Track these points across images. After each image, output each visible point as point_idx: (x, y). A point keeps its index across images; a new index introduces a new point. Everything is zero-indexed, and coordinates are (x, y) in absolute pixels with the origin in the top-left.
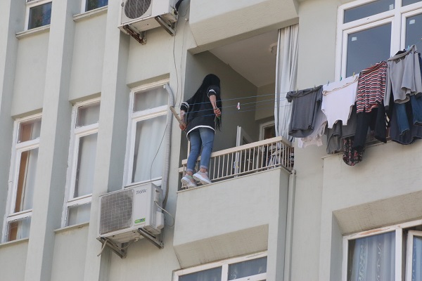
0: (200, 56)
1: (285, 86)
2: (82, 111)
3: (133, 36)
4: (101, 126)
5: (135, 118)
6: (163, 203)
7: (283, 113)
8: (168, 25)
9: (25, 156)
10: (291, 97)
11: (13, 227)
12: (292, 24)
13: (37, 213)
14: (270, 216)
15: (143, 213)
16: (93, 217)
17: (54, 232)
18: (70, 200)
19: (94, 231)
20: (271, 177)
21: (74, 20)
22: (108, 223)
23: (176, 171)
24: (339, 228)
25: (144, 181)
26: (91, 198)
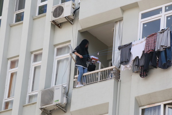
0: (83, 33)
3: (56, 25)
5: (56, 58)
6: (67, 94)
7: (116, 56)
8: (70, 21)
9: (12, 75)
10: (120, 48)
11: (7, 104)
13: (16, 98)
15: (58, 98)
16: (38, 100)
17: (23, 106)
18: (30, 93)
19: (38, 105)
20: (110, 83)
21: (33, 19)
22: (43, 102)
23: (72, 80)
24: (138, 104)
25: (59, 85)
26: (38, 92)
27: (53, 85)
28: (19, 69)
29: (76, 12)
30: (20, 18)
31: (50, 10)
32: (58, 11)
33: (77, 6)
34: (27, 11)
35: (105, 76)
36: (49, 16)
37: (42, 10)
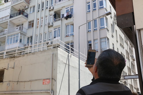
0: (55, 12)
1: (61, 14)
2: (46, 17)
3: (50, 11)
4: (48, 18)
5: (50, 17)
6: (52, 23)
7: (61, 16)
8: (52, 10)
9: (42, 20)
10: (62, 15)
11: (41, 26)
12: (62, 9)
13: (43, 25)
14: (60, 24)
15: (51, 24)
16: (47, 25)
17: (44, 26)
18: (46, 23)
19: (47, 26)
20: (60, 21)
21: (45, 10)
22: (48, 25)
23: (53, 21)
24: (65, 25)
25: (51, 22)
26: (47, 23)
27: (50, 22)
28: (43, 19)
29: (53, 8)
30: (43, 10)
31: (48, 8)
32: (50, 8)
33: (53, 7)
34: (44, 8)
35: (59, 20)
36: (48, 9)
37: (47, 8)
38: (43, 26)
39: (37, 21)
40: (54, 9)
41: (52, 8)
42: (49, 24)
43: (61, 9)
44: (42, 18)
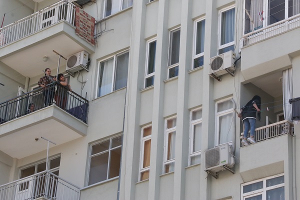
0: (247, 86)
1: (287, 97)
2: (194, 113)
3: (215, 78)
4: (203, 119)
5: (218, 115)
6: (234, 153)
8: (231, 72)
9: (170, 135)
10: (291, 101)
11: (167, 167)
12: (289, 68)
13: (177, 160)
15: (225, 158)
16: (202, 161)
17: (185, 168)
18: (191, 154)
19: (203, 167)
21: (189, 73)
22: (209, 163)
23: (238, 138)
25: (224, 144)
26: (201, 152)
27: (216, 143)
28: (178, 128)
29: (237, 62)
30: (174, 73)
31: (207, 61)
32: (217, 63)
33: (237, 56)
34: (182, 64)
35: (275, 133)
36: (207, 69)
37: (198, 63)
38: (178, 169)
39: (143, 140)
40: (244, 65)
41: (228, 62)
42: (212, 155)
43: (287, 63)
44: (171, 123)
